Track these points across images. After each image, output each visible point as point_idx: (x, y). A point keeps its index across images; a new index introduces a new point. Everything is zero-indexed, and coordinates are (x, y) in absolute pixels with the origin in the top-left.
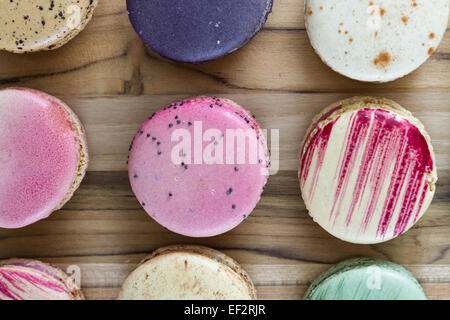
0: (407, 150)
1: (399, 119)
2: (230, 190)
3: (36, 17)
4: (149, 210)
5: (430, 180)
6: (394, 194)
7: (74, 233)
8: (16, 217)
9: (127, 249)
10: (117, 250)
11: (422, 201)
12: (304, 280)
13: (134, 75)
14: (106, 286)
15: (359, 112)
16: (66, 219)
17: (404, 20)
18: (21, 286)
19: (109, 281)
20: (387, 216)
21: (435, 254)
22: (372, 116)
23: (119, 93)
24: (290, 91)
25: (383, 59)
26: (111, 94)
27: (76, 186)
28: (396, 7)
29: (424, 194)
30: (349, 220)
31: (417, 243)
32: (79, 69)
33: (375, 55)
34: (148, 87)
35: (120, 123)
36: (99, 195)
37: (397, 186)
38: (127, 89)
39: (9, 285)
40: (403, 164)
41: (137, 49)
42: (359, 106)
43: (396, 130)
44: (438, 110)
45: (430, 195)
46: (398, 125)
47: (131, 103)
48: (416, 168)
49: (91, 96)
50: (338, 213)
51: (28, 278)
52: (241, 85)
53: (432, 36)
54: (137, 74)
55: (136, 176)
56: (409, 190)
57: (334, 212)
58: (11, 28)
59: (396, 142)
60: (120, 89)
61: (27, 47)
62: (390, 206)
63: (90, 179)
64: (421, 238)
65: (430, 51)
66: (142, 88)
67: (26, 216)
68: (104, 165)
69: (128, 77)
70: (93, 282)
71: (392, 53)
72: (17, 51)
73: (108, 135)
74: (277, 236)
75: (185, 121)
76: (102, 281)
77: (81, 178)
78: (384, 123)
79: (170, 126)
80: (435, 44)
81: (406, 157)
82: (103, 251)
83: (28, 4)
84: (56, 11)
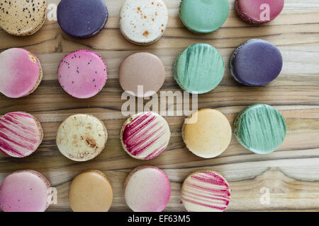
2: (94, 80)
4: (65, 89)
10: (53, 109)
17: (153, 20)
23: (54, 52)
25: (146, 33)
26: (50, 53)
28: (150, 15)
32: (39, 43)
33: (143, 32)
34: (64, 50)
36: (46, 89)
38: (56, 51)
39: (12, 118)
41: (60, 37)
49: (43, 53)
52: (97, 48)
53: (162, 25)
54: (60, 45)
55: (60, 77)
58: (15, 25)
61: (21, 32)
63: (43, 83)
65: (162, 31)
66: (62, 50)
68: (49, 78)
69: (57, 46)
70: (44, 121)
71: (149, 31)
72: (18, 34)
73: (50, 67)
75: (78, 56)
76: (48, 121)
79: (73, 58)
80: (164, 28)
83: (22, 16)
84: (32, 18)
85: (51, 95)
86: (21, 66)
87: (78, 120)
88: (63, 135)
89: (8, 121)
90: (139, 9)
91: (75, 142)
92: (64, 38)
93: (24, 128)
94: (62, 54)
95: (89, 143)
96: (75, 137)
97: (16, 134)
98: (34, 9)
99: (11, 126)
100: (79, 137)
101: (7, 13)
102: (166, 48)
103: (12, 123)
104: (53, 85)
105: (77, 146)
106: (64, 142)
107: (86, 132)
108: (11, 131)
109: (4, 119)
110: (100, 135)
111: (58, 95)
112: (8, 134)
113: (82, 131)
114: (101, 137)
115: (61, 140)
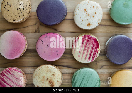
0: (94, 43)
1: (92, 37)
2: (57, 51)
3: (18, 15)
5: (99, 50)
6: (91, 52)
7: (24, 62)
8: (12, 57)
9: (35, 65)
10: (33, 66)
11: (97, 54)
12: (73, 72)
13: (37, 29)
14: (30, 73)
15: (84, 36)
16: (22, 59)
17: (93, 17)
18: (13, 71)
19: (31, 72)
20: (90, 57)
21: (100, 67)
22: (87, 36)
23: (34, 32)
24: (70, 32)
25: (89, 24)
26: (32, 33)
27: (25, 51)
28: (92, 14)
29: (97, 53)
30: (82, 58)
31: (97, 65)
32: (26, 27)
33: (87, 24)
34: (40, 31)
35: (34, 39)
36: (29, 54)
37: (92, 51)
38: (36, 31)
39: (10, 71)
40: (93, 46)
41: (38, 23)
42: (84, 34)
43: (92, 39)
44: (101, 37)
45: (99, 53)
46: (92, 38)
47: (37, 34)
48: (96, 47)
49: (28, 33)
50: (80, 56)
51: (14, 70)
52: (60, 31)
53: (99, 20)
54: (38, 28)
55: (38, 48)
56: (94, 52)
57: (79, 56)
58: (13, 17)
59: (92, 42)
60: (35, 31)
61: (16, 22)
62: (90, 55)
63: (28, 50)
64: (98, 64)
65: (99, 23)
66: (39, 31)
67: (14, 56)
68: (31, 47)
71: (91, 23)
72: (14, 22)
73: (32, 41)
74: (67, 63)
75: (48, 37)
77: (26, 49)
78: (89, 38)
79: (45, 38)
80: (100, 22)
81: (94, 45)
82: (30, 66)
83: (16, 12)
84: (22, 14)
85: (32, 58)
86: (15, 41)
87: (49, 69)
88: (38, 74)
89: (8, 73)
90: (85, 10)
91: (43, 80)
92: (41, 24)
93: (16, 78)
94: (39, 34)
95: (50, 83)
96: (44, 77)
97: (11, 81)
98: (23, 9)
99: (9, 76)
100: (46, 78)
101: (8, 10)
102: (102, 32)
103: (10, 74)
104: (33, 51)
105: (43, 83)
106: (37, 78)
107: (51, 77)
108: (9, 78)
109: (6, 71)
110: (58, 81)
111: (36, 58)
112: (7, 80)
113: (49, 75)
114: (58, 83)
115: (35, 76)
